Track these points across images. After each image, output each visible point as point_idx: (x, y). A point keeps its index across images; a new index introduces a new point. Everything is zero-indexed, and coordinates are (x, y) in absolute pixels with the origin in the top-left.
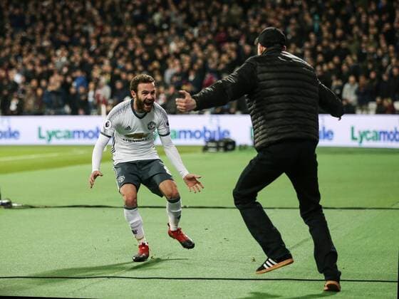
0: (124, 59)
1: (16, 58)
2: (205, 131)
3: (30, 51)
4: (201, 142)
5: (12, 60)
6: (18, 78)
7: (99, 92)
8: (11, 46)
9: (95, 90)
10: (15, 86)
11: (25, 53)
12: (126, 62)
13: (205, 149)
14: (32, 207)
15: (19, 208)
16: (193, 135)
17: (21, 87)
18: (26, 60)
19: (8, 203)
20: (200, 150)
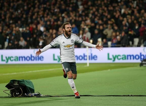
0: (97, 18)
1: (41, 18)
2: (141, 55)
3: (48, 14)
4: (139, 61)
5: (39, 19)
6: (42, 29)
7: (84, 35)
8: (38, 12)
9: (83, 34)
10: (41, 33)
11: (45, 15)
12: (99, 19)
13: (141, 65)
14: (51, 96)
15: (44, 97)
16: (134, 57)
17: (45, 33)
18: (46, 19)
19: (38, 94)
20: (139, 65)
